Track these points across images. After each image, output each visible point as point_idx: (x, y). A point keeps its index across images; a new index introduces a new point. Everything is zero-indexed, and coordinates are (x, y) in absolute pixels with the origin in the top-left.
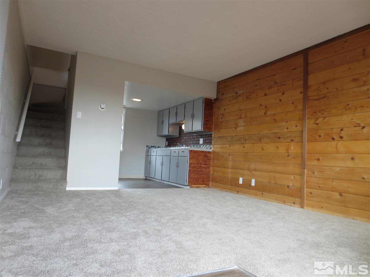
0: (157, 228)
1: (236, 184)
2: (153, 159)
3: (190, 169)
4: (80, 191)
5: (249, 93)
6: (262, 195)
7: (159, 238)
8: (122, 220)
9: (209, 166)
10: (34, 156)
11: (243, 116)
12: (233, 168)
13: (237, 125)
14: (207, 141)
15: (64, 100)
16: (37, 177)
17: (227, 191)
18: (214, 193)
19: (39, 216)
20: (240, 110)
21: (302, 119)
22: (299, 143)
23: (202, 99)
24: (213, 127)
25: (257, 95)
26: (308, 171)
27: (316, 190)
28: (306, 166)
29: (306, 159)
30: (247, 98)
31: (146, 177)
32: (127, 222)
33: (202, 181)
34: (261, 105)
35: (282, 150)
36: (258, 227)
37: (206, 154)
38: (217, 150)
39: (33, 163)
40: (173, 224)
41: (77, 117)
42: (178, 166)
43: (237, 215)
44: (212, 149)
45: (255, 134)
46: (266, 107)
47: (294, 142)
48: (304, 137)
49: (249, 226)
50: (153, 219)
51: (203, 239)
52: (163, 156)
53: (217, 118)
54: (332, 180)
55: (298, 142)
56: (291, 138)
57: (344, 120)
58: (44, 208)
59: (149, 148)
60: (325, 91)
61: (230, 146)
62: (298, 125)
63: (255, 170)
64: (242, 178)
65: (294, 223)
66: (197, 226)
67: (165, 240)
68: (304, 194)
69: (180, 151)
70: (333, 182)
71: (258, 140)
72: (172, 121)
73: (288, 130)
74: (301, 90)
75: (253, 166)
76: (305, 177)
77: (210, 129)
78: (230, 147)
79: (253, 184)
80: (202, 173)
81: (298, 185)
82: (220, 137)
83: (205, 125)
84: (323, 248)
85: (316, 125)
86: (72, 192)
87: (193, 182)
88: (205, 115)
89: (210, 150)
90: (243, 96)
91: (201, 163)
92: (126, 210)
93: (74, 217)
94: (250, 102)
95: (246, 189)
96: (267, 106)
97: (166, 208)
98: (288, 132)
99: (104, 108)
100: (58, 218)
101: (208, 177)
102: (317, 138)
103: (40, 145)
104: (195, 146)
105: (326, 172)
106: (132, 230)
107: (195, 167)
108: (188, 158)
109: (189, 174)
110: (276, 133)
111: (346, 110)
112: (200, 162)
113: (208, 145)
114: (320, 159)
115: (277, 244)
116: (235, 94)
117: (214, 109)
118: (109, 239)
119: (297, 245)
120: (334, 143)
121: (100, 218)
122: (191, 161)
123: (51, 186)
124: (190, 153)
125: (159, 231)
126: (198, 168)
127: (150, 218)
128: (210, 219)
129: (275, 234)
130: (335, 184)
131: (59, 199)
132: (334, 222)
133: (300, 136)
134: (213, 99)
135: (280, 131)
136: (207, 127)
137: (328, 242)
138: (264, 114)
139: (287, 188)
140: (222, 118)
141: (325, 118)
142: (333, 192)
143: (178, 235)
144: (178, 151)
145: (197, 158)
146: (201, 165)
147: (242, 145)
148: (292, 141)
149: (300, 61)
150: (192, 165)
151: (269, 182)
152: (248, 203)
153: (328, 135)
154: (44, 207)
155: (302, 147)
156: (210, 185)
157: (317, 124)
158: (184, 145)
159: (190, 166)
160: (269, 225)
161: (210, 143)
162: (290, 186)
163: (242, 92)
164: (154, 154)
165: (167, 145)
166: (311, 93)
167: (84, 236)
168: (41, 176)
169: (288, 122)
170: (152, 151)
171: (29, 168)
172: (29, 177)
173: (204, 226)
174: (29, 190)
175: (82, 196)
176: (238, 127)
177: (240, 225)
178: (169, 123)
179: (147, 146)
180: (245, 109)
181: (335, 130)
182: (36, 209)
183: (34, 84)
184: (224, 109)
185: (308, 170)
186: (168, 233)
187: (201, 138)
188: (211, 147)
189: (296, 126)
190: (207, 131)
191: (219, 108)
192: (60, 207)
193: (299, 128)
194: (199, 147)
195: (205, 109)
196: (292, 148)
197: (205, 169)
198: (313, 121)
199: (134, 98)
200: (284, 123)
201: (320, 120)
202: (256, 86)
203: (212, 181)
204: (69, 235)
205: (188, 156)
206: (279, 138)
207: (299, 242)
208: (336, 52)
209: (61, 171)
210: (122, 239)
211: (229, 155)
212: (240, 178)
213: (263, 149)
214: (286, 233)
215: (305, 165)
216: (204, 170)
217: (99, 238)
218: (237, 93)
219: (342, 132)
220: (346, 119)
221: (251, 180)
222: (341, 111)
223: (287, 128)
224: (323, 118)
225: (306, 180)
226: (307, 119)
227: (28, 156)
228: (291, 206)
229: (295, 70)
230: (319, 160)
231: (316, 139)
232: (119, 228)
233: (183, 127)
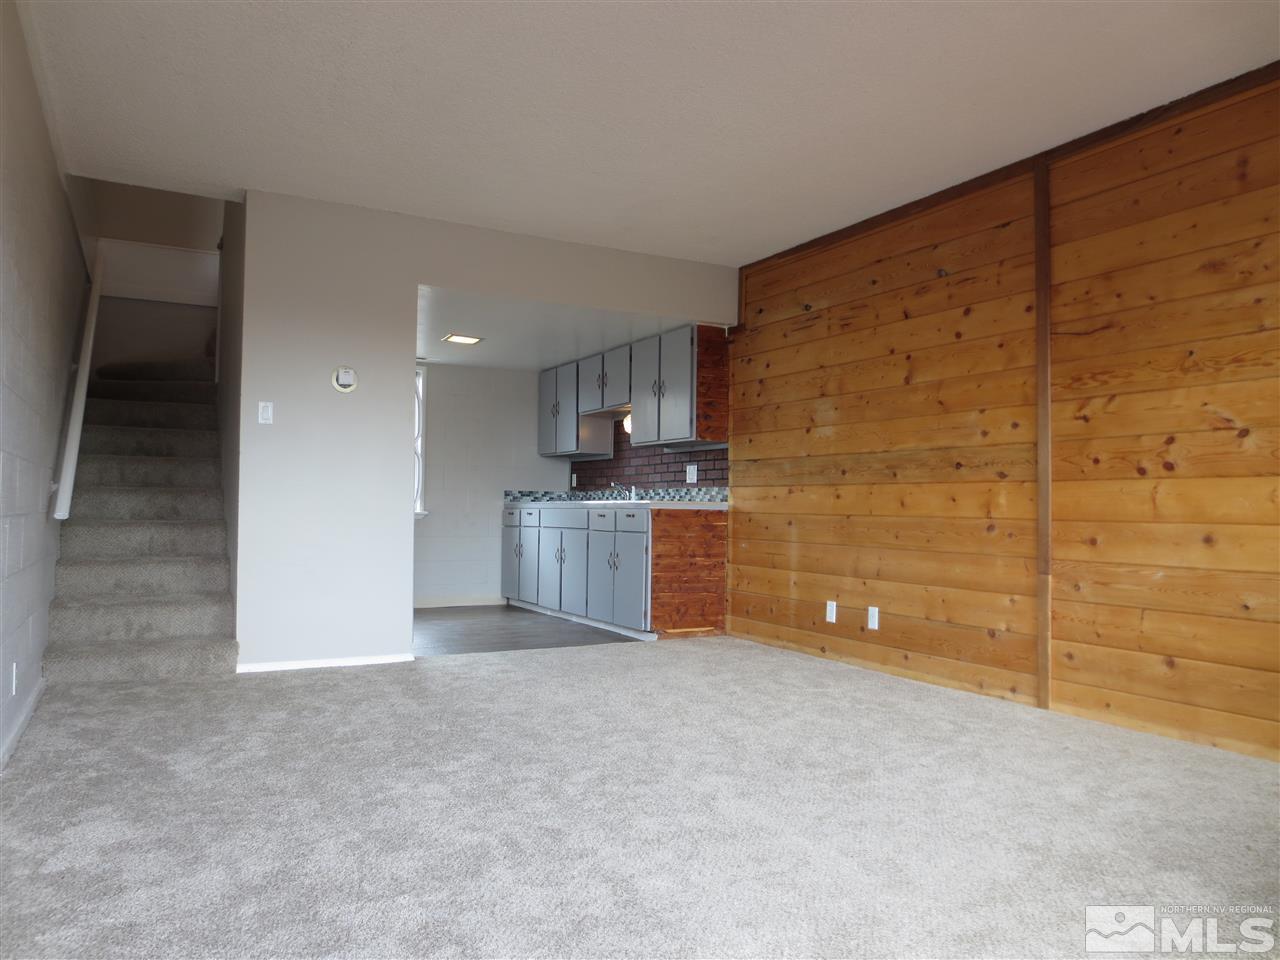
0: (548, 823)
1: (814, 623)
2: (529, 537)
3: (656, 576)
4: (284, 673)
5: (852, 309)
6: (904, 661)
7: (558, 867)
8: (429, 796)
9: (720, 560)
10: (121, 560)
11: (832, 387)
12: (804, 568)
13: (812, 420)
14: (712, 475)
15: (210, 352)
16: (133, 634)
17: (784, 647)
18: (741, 660)
19: (148, 793)
20: (822, 367)
21: (1033, 401)
22: (1026, 484)
23: (689, 329)
24: (731, 425)
25: (877, 316)
26: (1058, 582)
27: (1085, 646)
28: (1051, 563)
29: (1050, 539)
30: (843, 326)
31: (508, 599)
32: (446, 803)
33: (699, 613)
34: (892, 352)
35: (969, 508)
36: (889, 799)
37: (708, 521)
38: (747, 506)
39: (117, 586)
40: (604, 801)
41: (261, 421)
42: (614, 566)
43: (818, 751)
44: (731, 502)
45: (875, 453)
46: (909, 357)
47: (1007, 479)
48: (1040, 466)
49: (861, 795)
50: (534, 786)
51: (703, 864)
52: (563, 530)
53: (744, 394)
54: (1139, 611)
55: (1023, 482)
56: (999, 468)
57: (1178, 407)
58: (165, 758)
59: (515, 498)
60: (1112, 305)
61: (790, 492)
62: (1020, 422)
63: (878, 576)
64: (835, 603)
65: (1013, 772)
66: (685, 809)
67: (575, 873)
68: (1047, 659)
69: (621, 514)
70: (1142, 618)
71: (887, 471)
72: (590, 404)
73: (988, 440)
74: (1029, 298)
75: (870, 561)
76: (1050, 600)
77: (720, 433)
78: (792, 495)
79: (873, 623)
80: (700, 585)
81: (1024, 627)
82: (755, 461)
83: (702, 420)
84: (1106, 878)
85: (1081, 422)
86: (258, 681)
87: (667, 617)
88: (700, 384)
89: (724, 507)
90: (830, 319)
91: (693, 551)
92: (442, 749)
93: (268, 792)
94: (853, 340)
95: (850, 642)
96: (913, 354)
97: (578, 734)
98: (988, 446)
99: (350, 386)
100: (216, 801)
101: (721, 600)
102: (1085, 469)
103: (137, 519)
104: (670, 490)
105: (1119, 586)
106: (467, 836)
107: (674, 567)
108: (647, 538)
109: (653, 591)
110: (947, 448)
111: (1185, 371)
112: (691, 549)
113: (716, 489)
114: (1100, 539)
115: (954, 871)
116: (802, 313)
117: (731, 363)
118: (388, 879)
119: (1020, 868)
120: (1144, 486)
121: (356, 789)
122: (661, 548)
123: (184, 665)
124: (653, 519)
125: (556, 834)
126: (682, 568)
127: (525, 780)
128: (727, 773)
129: (946, 826)
130: (1149, 625)
131: (214, 715)
132: (1149, 760)
133: (1028, 461)
134: (726, 328)
135: (959, 443)
136: (709, 427)
137: (1123, 852)
138: (902, 381)
139: (988, 638)
140: (759, 395)
141: (1113, 397)
142: (1145, 652)
143: (620, 848)
144: (613, 511)
145: (679, 537)
146: (693, 560)
147: (832, 489)
148: (1002, 475)
149: (1022, 195)
150: (664, 562)
151: (927, 619)
152: (859, 695)
153: (1123, 459)
154: (166, 752)
155: (1038, 498)
156: (728, 626)
157: (1086, 419)
158: (633, 487)
159: (657, 564)
160: (929, 789)
161: (722, 481)
162: (1000, 630)
163: (824, 304)
164: (533, 520)
165: (574, 485)
166: (1065, 312)
167: (306, 874)
168: (149, 628)
169: (987, 412)
170: (524, 512)
171: (106, 604)
172: (108, 634)
173: (707, 805)
174: (112, 683)
175: (290, 698)
176: (817, 427)
177: (828, 796)
178: (578, 413)
179: (507, 494)
180: (840, 365)
181: (1146, 442)
182: (137, 766)
183: (102, 297)
184: (765, 365)
185: (1058, 576)
186: (589, 845)
187: (690, 462)
188: (726, 493)
189: (1015, 425)
190: (708, 440)
191: (750, 359)
192: (219, 749)
193: (1024, 434)
194: (686, 494)
195: (701, 366)
196: (1002, 500)
197: (707, 572)
198: (1070, 409)
199: (452, 335)
200: (974, 416)
201: (1097, 404)
202: (874, 282)
203: (734, 612)
204: (254, 869)
205: (647, 532)
206: (959, 465)
207: (1029, 858)
208: (1146, 169)
209: (215, 608)
210: (433, 878)
211: (790, 523)
212: (829, 603)
213: (902, 504)
214: (984, 821)
215: (1047, 562)
216: (704, 574)
217: (356, 876)
218: (807, 308)
219: (1172, 447)
220: (1185, 402)
221: (867, 610)
222: (1164, 375)
223: (985, 434)
224: (1105, 400)
225: (1053, 612)
226: (1052, 401)
227: (99, 559)
228: (1003, 698)
229: (1008, 228)
230: (1093, 542)
231: (1083, 471)
232: (421, 832)
233: (628, 425)
